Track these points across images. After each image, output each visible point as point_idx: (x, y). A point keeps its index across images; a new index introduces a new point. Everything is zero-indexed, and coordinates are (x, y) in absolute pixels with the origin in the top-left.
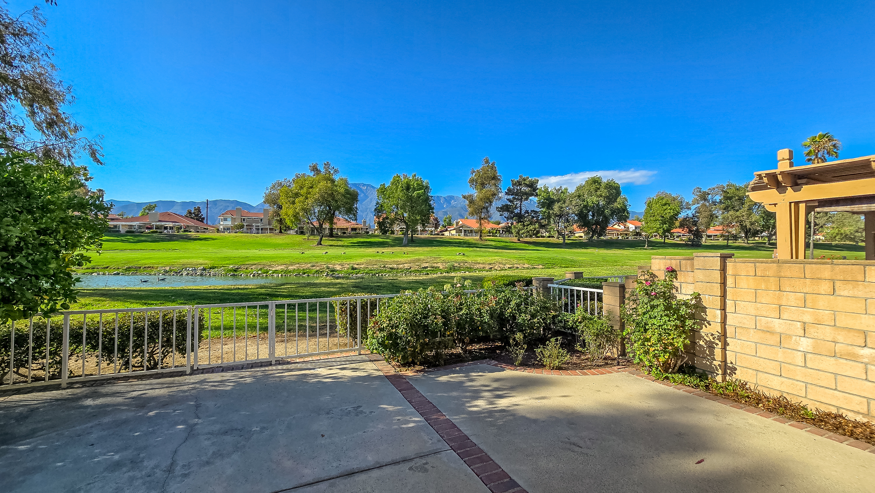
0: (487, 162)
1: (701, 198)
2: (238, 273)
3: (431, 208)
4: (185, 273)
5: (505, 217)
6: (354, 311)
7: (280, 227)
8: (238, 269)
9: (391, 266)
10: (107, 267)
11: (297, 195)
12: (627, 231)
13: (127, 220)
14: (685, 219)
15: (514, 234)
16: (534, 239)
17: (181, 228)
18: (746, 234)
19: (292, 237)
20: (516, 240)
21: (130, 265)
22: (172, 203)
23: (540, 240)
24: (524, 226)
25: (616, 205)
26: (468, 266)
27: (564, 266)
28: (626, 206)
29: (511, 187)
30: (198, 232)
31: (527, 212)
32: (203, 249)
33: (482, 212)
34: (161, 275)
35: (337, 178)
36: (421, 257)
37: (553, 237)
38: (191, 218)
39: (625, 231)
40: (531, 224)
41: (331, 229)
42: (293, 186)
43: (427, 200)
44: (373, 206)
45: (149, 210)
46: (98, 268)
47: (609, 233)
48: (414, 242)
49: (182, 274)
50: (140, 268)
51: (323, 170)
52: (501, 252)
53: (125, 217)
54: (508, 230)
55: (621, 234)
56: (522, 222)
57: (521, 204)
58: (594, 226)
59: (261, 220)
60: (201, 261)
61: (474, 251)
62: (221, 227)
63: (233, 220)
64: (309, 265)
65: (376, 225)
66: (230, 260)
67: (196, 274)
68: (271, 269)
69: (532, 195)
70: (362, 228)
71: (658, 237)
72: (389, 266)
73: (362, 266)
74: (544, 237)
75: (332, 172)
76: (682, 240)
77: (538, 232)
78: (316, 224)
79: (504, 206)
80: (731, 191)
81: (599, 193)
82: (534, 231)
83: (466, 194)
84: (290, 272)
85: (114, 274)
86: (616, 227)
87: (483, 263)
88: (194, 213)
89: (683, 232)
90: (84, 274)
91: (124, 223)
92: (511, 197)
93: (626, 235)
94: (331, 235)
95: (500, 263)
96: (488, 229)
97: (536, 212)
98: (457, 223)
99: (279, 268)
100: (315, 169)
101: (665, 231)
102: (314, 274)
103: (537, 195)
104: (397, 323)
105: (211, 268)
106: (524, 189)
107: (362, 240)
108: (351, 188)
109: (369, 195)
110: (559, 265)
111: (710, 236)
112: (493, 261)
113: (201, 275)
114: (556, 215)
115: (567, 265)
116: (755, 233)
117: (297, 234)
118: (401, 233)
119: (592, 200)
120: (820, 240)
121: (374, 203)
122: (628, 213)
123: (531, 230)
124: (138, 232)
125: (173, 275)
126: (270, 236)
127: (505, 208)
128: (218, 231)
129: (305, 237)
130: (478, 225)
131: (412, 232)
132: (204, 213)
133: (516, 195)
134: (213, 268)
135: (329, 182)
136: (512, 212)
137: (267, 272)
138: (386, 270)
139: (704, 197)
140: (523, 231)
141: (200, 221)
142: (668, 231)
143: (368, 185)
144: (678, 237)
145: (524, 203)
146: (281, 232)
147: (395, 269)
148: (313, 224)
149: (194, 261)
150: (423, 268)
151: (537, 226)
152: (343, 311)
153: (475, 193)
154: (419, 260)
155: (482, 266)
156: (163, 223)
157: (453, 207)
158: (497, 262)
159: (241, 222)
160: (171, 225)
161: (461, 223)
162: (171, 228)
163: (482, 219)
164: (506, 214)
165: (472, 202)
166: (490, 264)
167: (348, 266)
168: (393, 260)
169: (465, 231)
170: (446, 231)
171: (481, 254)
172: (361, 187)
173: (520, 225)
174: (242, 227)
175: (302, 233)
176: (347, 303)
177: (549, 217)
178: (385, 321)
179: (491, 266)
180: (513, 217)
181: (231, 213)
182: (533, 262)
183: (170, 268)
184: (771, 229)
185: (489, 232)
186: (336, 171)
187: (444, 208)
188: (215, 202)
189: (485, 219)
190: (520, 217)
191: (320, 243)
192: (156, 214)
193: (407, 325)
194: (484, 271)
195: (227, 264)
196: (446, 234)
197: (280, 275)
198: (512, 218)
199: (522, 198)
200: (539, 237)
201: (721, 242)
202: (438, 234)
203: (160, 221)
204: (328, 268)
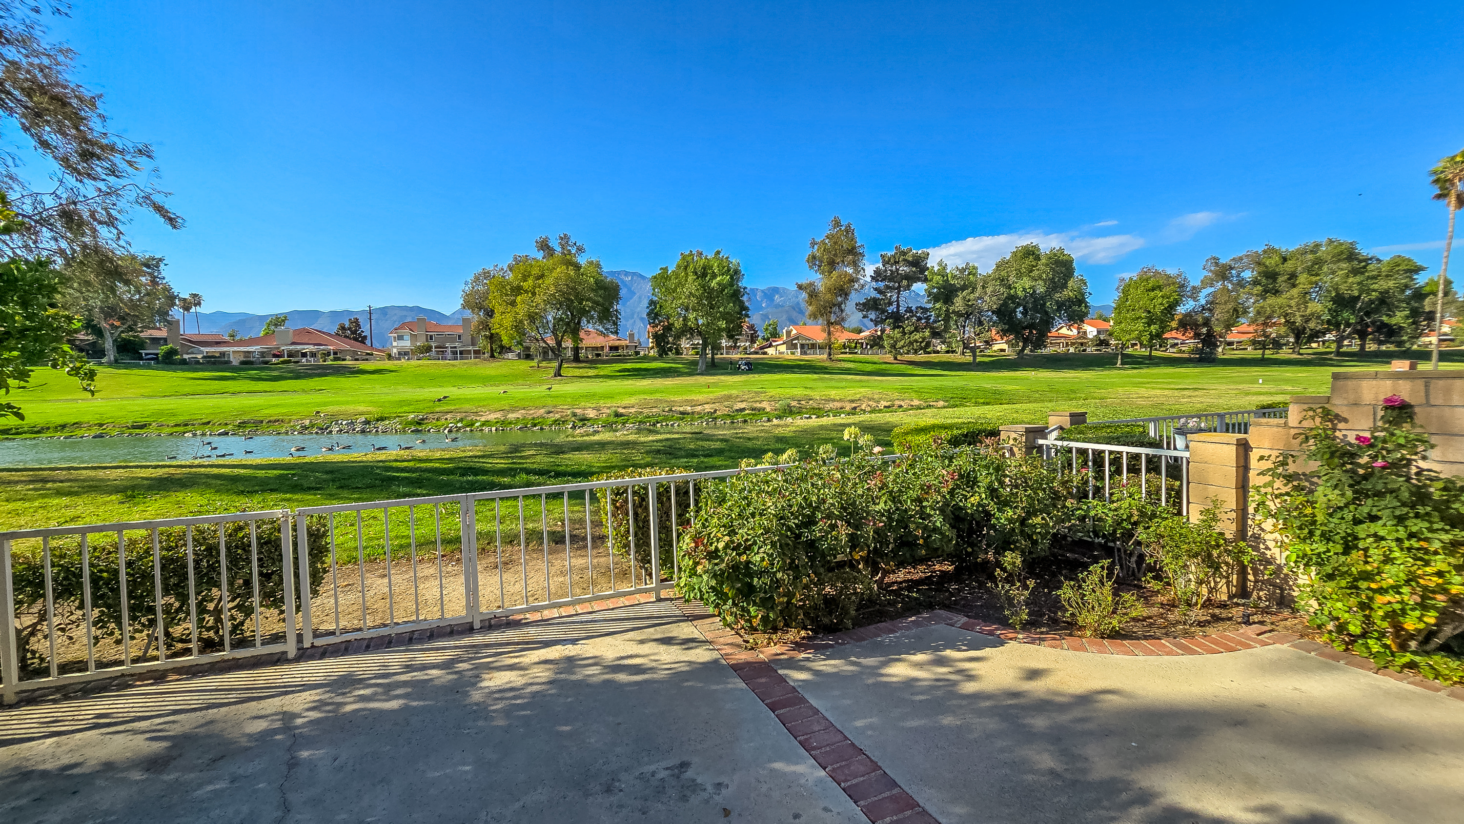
0: (837, 224)
1: (1217, 275)
2: (424, 426)
3: (743, 308)
4: (335, 429)
5: (871, 320)
6: (641, 507)
7: (491, 348)
8: (422, 419)
9: (681, 409)
10: (209, 423)
11: (517, 290)
12: (1084, 338)
13: (241, 343)
14: (1188, 315)
15: (888, 348)
16: (922, 357)
17: (329, 354)
18: (1298, 337)
19: (512, 364)
20: (892, 359)
21: (246, 418)
22: (315, 314)
23: (933, 358)
24: (904, 333)
25: (1068, 293)
26: (815, 405)
27: (982, 401)
28: (1083, 295)
29: (881, 266)
30: (357, 360)
31: (909, 310)
32: (368, 389)
33: (831, 312)
34: (296, 433)
35: (582, 260)
36: (733, 392)
37: (953, 352)
38: (346, 337)
39: (1079, 338)
40: (916, 330)
41: (576, 350)
42: (510, 276)
43: (736, 295)
44: (643, 308)
45: (276, 325)
46: (193, 425)
47: (1051, 343)
48: (715, 366)
49: (331, 432)
50: (262, 422)
51: (558, 249)
52: (868, 381)
53: (237, 338)
54: (876, 342)
55: (1073, 344)
56: (901, 326)
57: (898, 297)
58: (1027, 332)
59: (460, 337)
60: (362, 408)
61: (821, 379)
62: (395, 350)
63: (414, 337)
64: (542, 411)
65: (651, 340)
66: (410, 405)
67: (354, 430)
68: (478, 418)
69: (918, 280)
70: (627, 346)
71: (1138, 347)
72: (678, 409)
73: (633, 410)
74: (938, 352)
75: (573, 252)
76: (1181, 352)
77: (928, 344)
78: (552, 343)
79: (868, 301)
80: (1272, 262)
81: (1035, 273)
82: (921, 342)
83: (804, 281)
84: (510, 423)
85: (219, 435)
86: (1064, 331)
87: (841, 400)
88: (349, 329)
89: (1184, 338)
90: (172, 434)
91: (236, 349)
92: (881, 285)
93: (1082, 344)
94: (577, 359)
95: (870, 399)
96: (842, 341)
97: (925, 310)
98: (789, 333)
99: (492, 417)
100: (544, 246)
101: (1152, 337)
102: (551, 426)
103: (926, 280)
104: (747, 540)
105: (378, 420)
106: (904, 269)
107: (628, 366)
108: (606, 277)
109: (636, 291)
110: (973, 400)
111: (1230, 344)
112: (858, 396)
113: (363, 431)
114: (959, 314)
115: (988, 400)
116: (1315, 335)
117: (520, 358)
118: (693, 352)
119: (1022, 285)
120: (1431, 344)
121: (645, 303)
122: (1086, 307)
123: (916, 341)
124: (260, 364)
125: (317, 433)
126: (476, 364)
127: (870, 305)
128: (390, 357)
129: (534, 363)
130: (825, 335)
131: (712, 349)
132: (365, 329)
133: (890, 281)
134: (382, 419)
135: (570, 268)
136: (883, 311)
137: (473, 425)
138: (673, 416)
139: (1223, 273)
140: (902, 343)
141: (360, 342)
142: (1158, 335)
143: (634, 274)
144: (1174, 346)
145: (904, 294)
146: (492, 356)
147: (688, 414)
148: (545, 342)
149: (351, 408)
150: (737, 410)
151: (927, 333)
152: (617, 508)
153: (818, 279)
154: (729, 397)
155: (839, 405)
156: (299, 347)
157: (777, 306)
158: (864, 397)
159: (427, 341)
160: (312, 348)
161: (794, 332)
162: (313, 355)
163: (832, 324)
164: (872, 315)
165: (813, 294)
166: (852, 401)
167: (608, 411)
168: (685, 397)
169: (802, 346)
170: (769, 347)
171: (833, 384)
172: (623, 277)
173: (897, 334)
174: (429, 349)
175: (528, 357)
176: (626, 491)
177: (947, 319)
178: (719, 535)
179: (854, 405)
180: (885, 320)
181: (410, 326)
182: (927, 396)
183: (311, 422)
184: (1342, 327)
185: (844, 347)
186: (580, 250)
187: (762, 308)
188: (384, 311)
189: (837, 324)
190: (897, 319)
191: (558, 374)
192: (286, 332)
193: (773, 544)
194: (843, 413)
195: (404, 412)
196: (771, 351)
197: (494, 429)
198: (883, 321)
199: (899, 287)
200: (929, 353)
201: (1251, 352)
202: (756, 353)
203: (293, 343)
204: (574, 415)
